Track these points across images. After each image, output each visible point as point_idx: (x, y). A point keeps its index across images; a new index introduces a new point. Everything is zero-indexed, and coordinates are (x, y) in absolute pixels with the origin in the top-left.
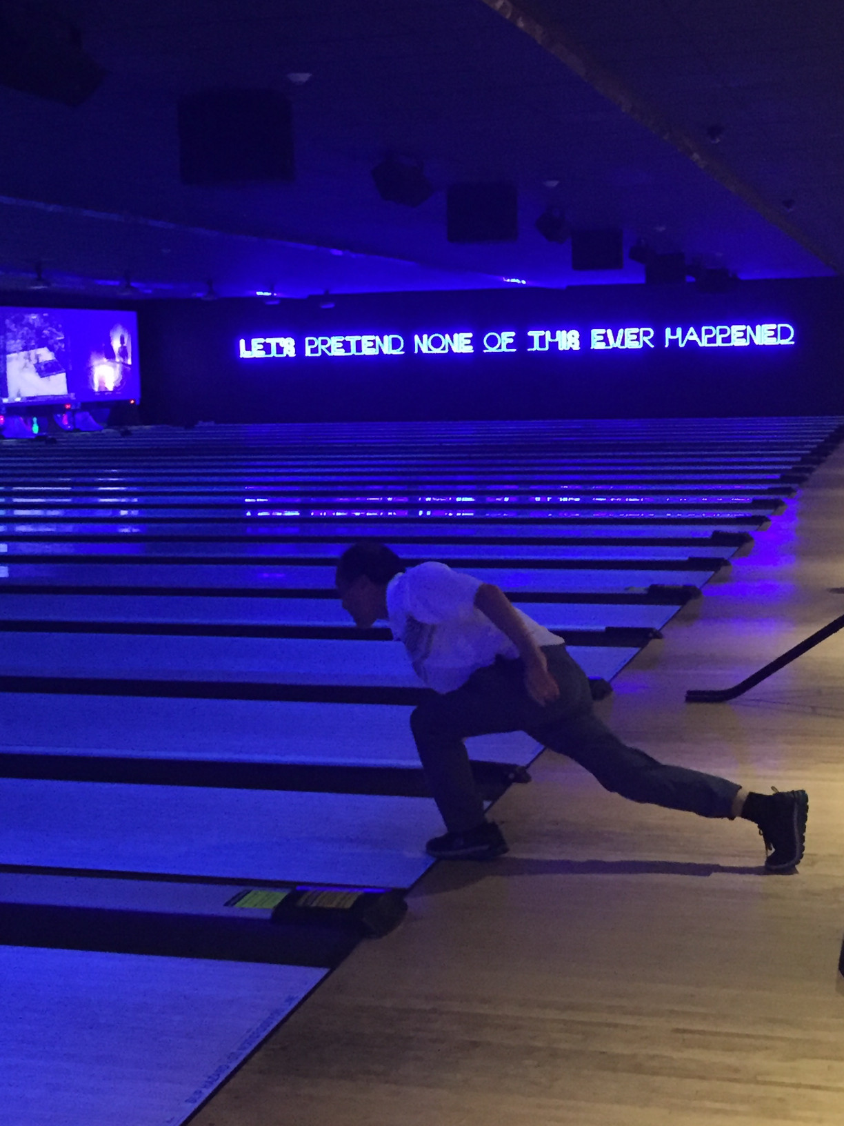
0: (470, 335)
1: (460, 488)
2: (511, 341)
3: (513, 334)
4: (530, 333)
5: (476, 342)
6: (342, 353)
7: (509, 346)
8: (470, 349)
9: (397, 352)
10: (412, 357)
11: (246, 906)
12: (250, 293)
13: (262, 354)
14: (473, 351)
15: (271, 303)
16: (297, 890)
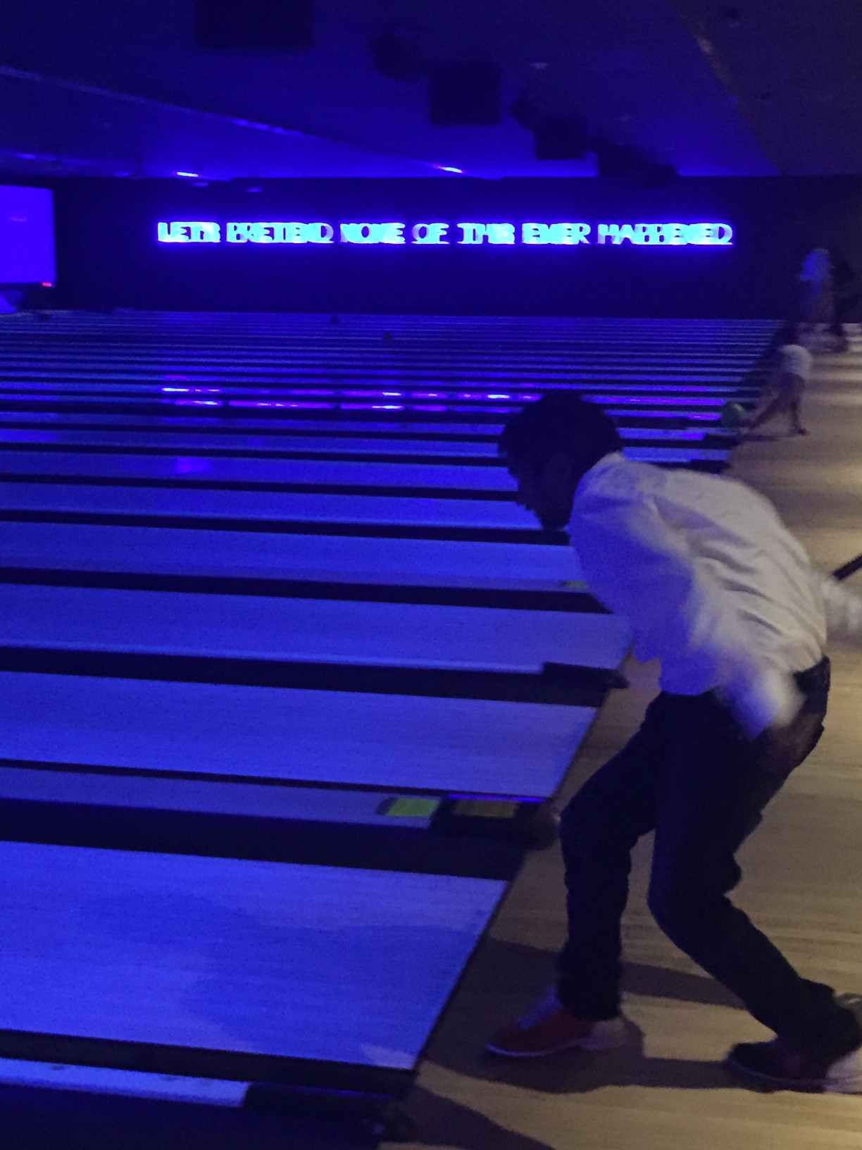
0: (403, 226)
1: (386, 383)
2: (445, 233)
3: (447, 226)
4: (460, 225)
5: (407, 233)
6: (268, 240)
7: (442, 238)
8: (401, 241)
9: (326, 240)
10: (339, 246)
11: (400, 814)
12: (173, 173)
13: (184, 239)
14: (404, 243)
15: (197, 184)
16: (448, 799)
